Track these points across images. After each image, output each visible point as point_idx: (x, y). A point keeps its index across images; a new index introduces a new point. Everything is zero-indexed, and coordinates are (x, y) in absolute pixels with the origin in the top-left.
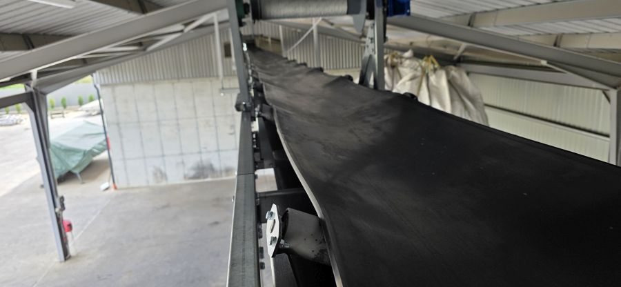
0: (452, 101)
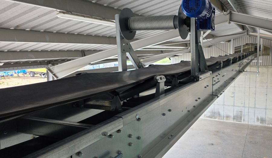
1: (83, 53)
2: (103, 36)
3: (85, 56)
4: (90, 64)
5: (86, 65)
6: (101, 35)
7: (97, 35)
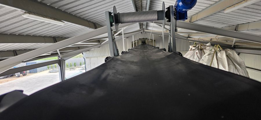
0: (229, 65)
1: (15, 53)
2: (39, 36)
3: (17, 55)
4: (23, 62)
5: (19, 63)
6: (38, 35)
7: (35, 35)
